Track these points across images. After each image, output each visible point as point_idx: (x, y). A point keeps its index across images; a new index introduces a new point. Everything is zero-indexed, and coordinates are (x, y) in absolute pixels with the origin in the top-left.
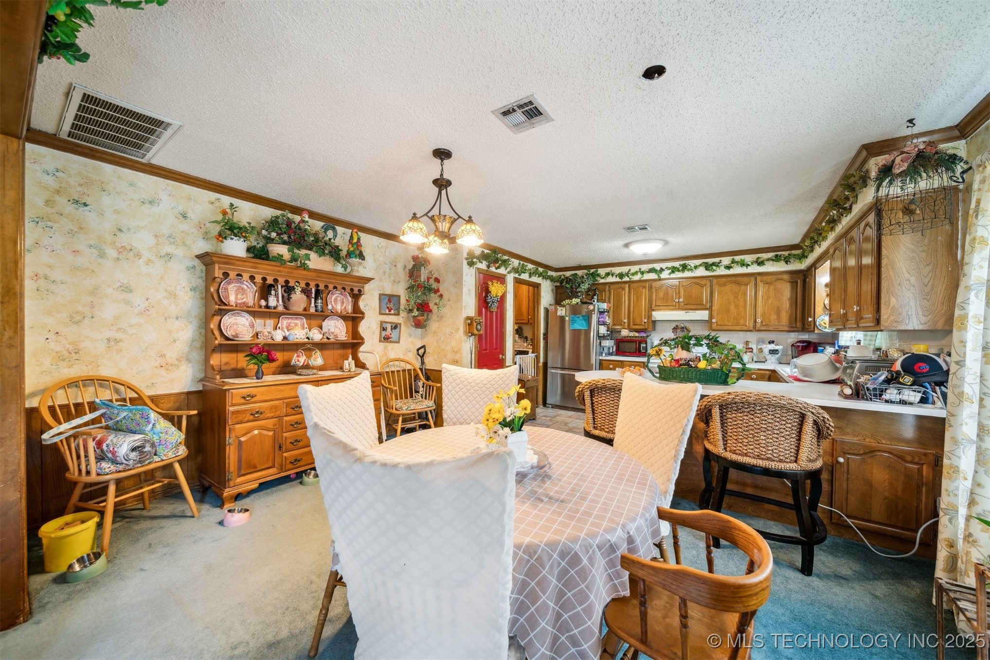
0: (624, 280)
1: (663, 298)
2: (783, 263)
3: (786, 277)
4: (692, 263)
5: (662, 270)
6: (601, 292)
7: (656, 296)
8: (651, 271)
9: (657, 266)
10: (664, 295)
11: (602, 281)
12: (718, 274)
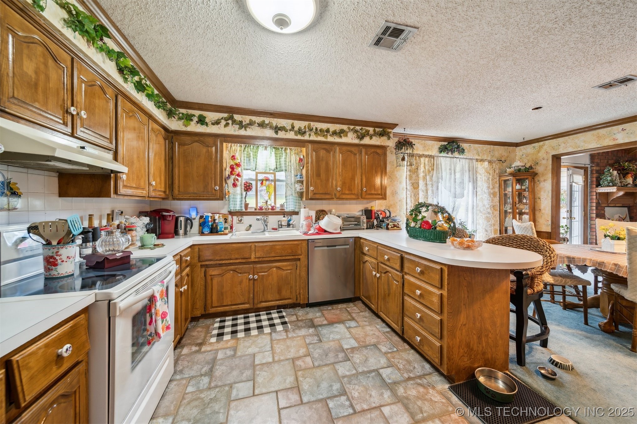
1: (36, 84)
2: (165, 114)
3: (163, 132)
7: (14, 62)
10: (37, 73)
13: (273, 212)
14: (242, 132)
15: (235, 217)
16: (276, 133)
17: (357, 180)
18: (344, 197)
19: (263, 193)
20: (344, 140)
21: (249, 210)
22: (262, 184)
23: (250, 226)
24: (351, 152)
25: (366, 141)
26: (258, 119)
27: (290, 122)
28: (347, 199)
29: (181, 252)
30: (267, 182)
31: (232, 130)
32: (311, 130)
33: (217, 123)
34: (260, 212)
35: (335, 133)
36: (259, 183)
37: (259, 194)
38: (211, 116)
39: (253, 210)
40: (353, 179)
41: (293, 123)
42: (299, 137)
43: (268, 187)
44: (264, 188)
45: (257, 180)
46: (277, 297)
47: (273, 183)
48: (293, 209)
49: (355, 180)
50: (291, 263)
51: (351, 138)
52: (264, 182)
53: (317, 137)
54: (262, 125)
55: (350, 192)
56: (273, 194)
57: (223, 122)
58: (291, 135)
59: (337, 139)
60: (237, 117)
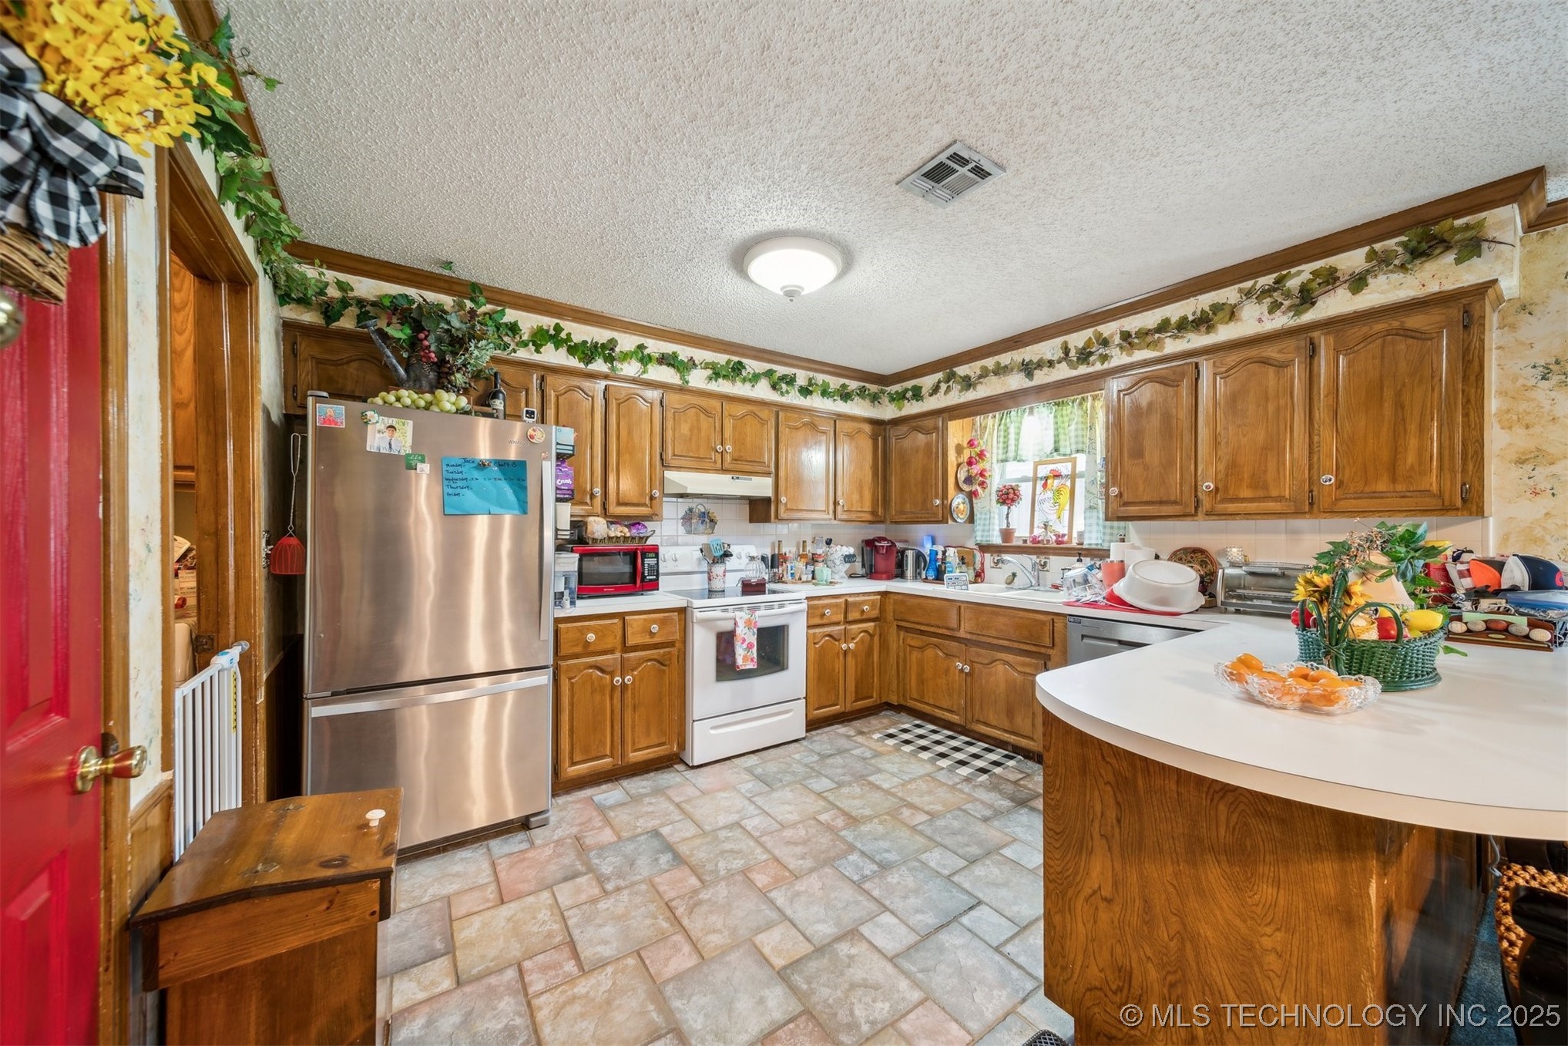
0: (591, 367)
1: (691, 439)
2: (866, 403)
3: (867, 428)
4: (753, 366)
5: (692, 364)
6: (514, 390)
7: (674, 430)
8: (665, 360)
9: (684, 352)
10: (691, 430)
11: (523, 354)
12: (789, 401)
13: (1062, 548)
14: (971, 395)
15: (987, 556)
16: (1030, 375)
17: (1294, 451)
18: (1232, 507)
19: (1047, 506)
20: (1225, 333)
21: (1015, 543)
22: (1045, 486)
23: (1014, 575)
24: (1265, 362)
25: (1336, 304)
26: (990, 362)
27: (1058, 341)
28: (1248, 515)
29: (850, 595)
30: (1057, 482)
31: (955, 397)
32: (1105, 343)
33: (936, 390)
34: (1036, 548)
35: (1183, 325)
36: (1040, 484)
37: (1037, 508)
38: (927, 382)
39: (1020, 543)
40: (1273, 447)
41: (1066, 343)
42: (1083, 369)
43: (1058, 492)
44: (1049, 494)
45: (1035, 479)
46: (1006, 725)
47: (1068, 483)
48: (1100, 542)
49: (1281, 453)
50: (1033, 661)
51: (1254, 320)
52: (1049, 481)
53: (1130, 355)
54: (1000, 371)
55: (1261, 493)
56: (1067, 507)
57: (943, 386)
58: (1063, 372)
59: (1197, 340)
60: (962, 371)
